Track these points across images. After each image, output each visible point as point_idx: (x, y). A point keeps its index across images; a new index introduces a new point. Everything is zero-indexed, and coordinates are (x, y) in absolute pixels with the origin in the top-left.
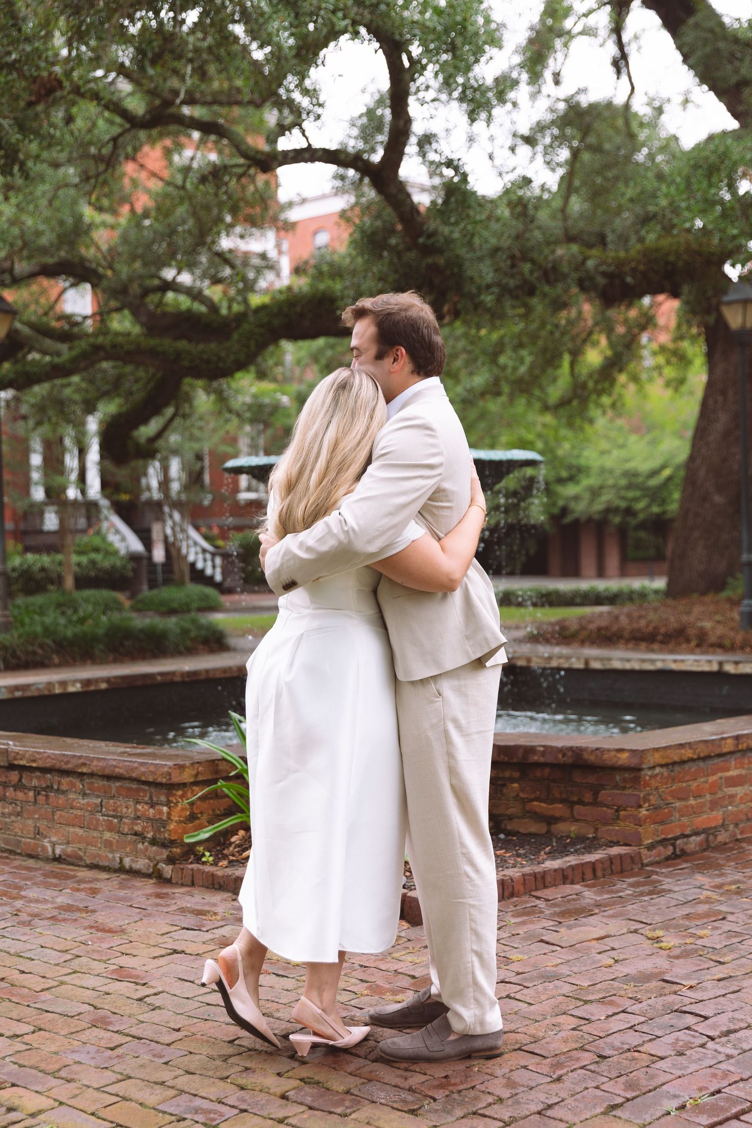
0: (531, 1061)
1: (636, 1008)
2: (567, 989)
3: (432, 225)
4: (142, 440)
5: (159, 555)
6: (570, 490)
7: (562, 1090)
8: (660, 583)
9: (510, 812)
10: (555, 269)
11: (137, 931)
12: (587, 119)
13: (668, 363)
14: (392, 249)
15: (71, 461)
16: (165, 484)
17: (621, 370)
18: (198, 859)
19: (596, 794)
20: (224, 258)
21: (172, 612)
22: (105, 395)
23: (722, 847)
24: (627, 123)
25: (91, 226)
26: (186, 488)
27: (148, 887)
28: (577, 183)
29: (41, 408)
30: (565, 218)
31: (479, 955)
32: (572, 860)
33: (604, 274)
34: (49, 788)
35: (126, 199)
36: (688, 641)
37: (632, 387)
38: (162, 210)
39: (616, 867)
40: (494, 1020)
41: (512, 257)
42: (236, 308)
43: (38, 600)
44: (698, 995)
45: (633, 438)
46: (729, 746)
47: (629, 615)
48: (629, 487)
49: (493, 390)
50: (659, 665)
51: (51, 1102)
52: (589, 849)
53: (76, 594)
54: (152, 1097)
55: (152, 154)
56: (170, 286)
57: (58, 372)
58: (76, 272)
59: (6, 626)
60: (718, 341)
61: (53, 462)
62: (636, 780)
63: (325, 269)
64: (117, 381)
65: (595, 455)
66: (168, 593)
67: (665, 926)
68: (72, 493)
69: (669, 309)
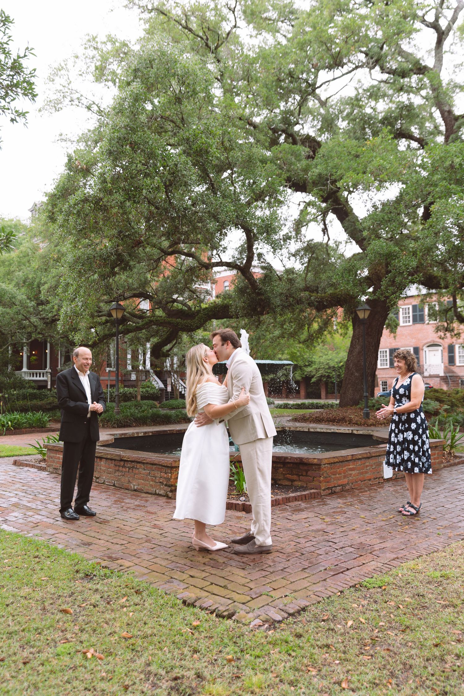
0: (280, 555)
1: (314, 540)
2: (293, 534)
3: (261, 286)
4: (165, 351)
5: (169, 389)
6: (309, 369)
7: (289, 563)
8: (337, 402)
9: (280, 478)
10: (300, 300)
11: (160, 513)
12: (313, 249)
13: (341, 328)
14: (247, 293)
15: (141, 357)
16: (172, 365)
17: (325, 330)
19: (307, 473)
20: (194, 292)
21: (173, 408)
22: (153, 336)
23: (347, 491)
24: (327, 250)
25: (150, 281)
26: (179, 366)
27: (164, 499)
28: (310, 269)
29: (132, 340)
30: (306, 281)
32: (299, 494)
33: (317, 301)
34: (133, 467)
35: (162, 272)
36: (345, 422)
37: (328, 336)
38: (174, 277)
39: (313, 496)
40: (269, 542)
41: (287, 296)
42: (197, 308)
43: (128, 403)
44: (334, 536)
45: (331, 352)
46: (350, 458)
47: (326, 413)
48: (329, 368)
49: (282, 336)
50: (332, 431)
51: (133, 564)
52: (304, 490)
53: (141, 402)
54: (164, 563)
55: (171, 259)
56: (175, 301)
57: (138, 329)
58: (145, 296)
59: (118, 413)
60: (356, 322)
61: (135, 358)
62: (319, 468)
63: (226, 296)
64: (157, 332)
65: (317, 357)
66: (172, 402)
67: (326, 515)
68: (141, 368)
69: (340, 311)
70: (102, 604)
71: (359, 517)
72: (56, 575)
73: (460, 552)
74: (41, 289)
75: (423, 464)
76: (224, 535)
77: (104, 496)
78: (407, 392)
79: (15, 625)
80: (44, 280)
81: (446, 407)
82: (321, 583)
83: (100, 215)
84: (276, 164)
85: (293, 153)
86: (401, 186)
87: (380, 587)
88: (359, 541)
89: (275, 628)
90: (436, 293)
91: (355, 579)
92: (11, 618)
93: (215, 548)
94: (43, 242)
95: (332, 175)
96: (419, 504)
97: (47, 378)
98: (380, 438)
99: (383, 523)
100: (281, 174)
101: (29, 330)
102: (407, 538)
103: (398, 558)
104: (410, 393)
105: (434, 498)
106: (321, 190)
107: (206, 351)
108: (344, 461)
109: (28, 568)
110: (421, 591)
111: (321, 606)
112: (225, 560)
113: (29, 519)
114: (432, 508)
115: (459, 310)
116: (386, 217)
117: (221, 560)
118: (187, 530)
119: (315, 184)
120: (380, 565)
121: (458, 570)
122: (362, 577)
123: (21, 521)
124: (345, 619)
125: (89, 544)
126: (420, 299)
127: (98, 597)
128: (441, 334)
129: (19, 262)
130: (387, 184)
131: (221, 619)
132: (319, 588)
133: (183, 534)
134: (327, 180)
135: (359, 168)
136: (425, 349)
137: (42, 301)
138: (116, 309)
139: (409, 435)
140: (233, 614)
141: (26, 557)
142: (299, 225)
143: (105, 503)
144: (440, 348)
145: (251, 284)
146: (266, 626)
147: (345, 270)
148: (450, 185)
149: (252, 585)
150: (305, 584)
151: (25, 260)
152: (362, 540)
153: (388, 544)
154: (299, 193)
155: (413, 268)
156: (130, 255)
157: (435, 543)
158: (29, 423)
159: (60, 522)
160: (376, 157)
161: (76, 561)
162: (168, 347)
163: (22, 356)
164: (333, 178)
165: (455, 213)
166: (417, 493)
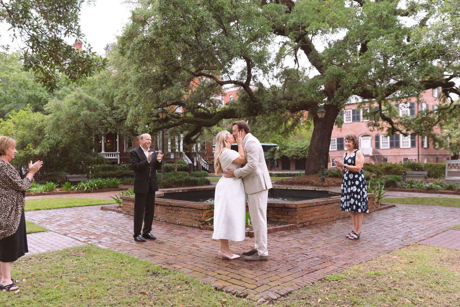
0: (274, 262)
1: (294, 253)
2: (281, 249)
3: (256, 96)
4: (193, 139)
5: (195, 164)
6: (285, 151)
7: (279, 267)
8: (304, 172)
9: (271, 217)
10: (281, 105)
11: (196, 238)
12: (288, 73)
13: (306, 124)
14: (247, 101)
15: (177, 144)
16: (197, 148)
17: (295, 126)
18: (208, 225)
19: (288, 213)
20: (211, 101)
21: (198, 177)
22: (185, 130)
23: (313, 225)
24: (297, 74)
25: (183, 94)
26: (201, 150)
27: (198, 230)
28: (286, 86)
29: (171, 133)
30: (284, 94)
31: (264, 241)
32: (283, 226)
33: (292, 106)
34: (178, 210)
35: (191, 89)
36: (309, 184)
37: (298, 129)
38: (198, 91)
39: (292, 228)
40: (266, 254)
41: (272, 103)
42: (213, 112)
43: (170, 173)
44: (307, 251)
45: (298, 140)
46: (315, 204)
47: (297, 179)
48: (298, 151)
49: (268, 130)
50: (302, 189)
51: (182, 267)
52: (286, 224)
53: (177, 172)
54: (202, 266)
55: (196, 80)
56: (199, 107)
57: (176, 125)
58: (180, 104)
59: (164, 179)
60: (316, 120)
61: (173, 144)
62: (296, 210)
63: (232, 104)
64: (188, 127)
65: (290, 144)
66: (197, 172)
67: (301, 239)
68: (177, 151)
69: (306, 113)
70: (166, 289)
71: (321, 240)
72: (135, 273)
73: (386, 260)
74: (114, 99)
75: (363, 207)
76: (238, 250)
77: (160, 228)
78: (353, 161)
79: (114, 300)
80: (116, 93)
81: (374, 175)
82: (300, 278)
83: (154, 50)
84: (266, 17)
85: (277, 10)
86: (347, 30)
87: (337, 280)
88: (322, 254)
89: (273, 303)
90: (368, 102)
91: (320, 275)
92: (111, 297)
93: (232, 258)
94: (115, 69)
95: (302, 23)
96: (359, 232)
97: (118, 157)
98: (333, 192)
99: (337, 244)
100: (269, 23)
101: (106, 126)
102: (353, 252)
103: (347, 264)
104: (355, 162)
105: (369, 229)
106: (295, 33)
107: (227, 134)
108: (311, 206)
109: (117, 269)
110: (363, 282)
111: (301, 291)
112: (239, 264)
113: (115, 241)
114: (367, 235)
115: (383, 112)
116: (337, 51)
117: (237, 265)
118: (214, 247)
119: (291, 30)
120: (336, 268)
121: (385, 271)
122: (325, 275)
123: (109, 242)
124: (316, 298)
125: (154, 256)
126: (357, 105)
127: (163, 285)
128: (371, 128)
129: (100, 82)
130: (338, 29)
131: (239, 298)
132: (299, 281)
133: (211, 250)
134: (299, 27)
135: (320, 19)
136: (360, 138)
137: (114, 108)
138: (162, 112)
139: (354, 189)
140: (247, 295)
141: (115, 263)
142: (280, 57)
143: (161, 232)
144: (370, 138)
145: (250, 95)
146: (268, 302)
147: (311, 85)
148: (380, 29)
149: (257, 279)
150: (290, 278)
151: (103, 81)
152: (324, 253)
153: (341, 256)
154: (279, 36)
155: (354, 84)
156: (172, 77)
157: (370, 255)
158: (108, 185)
159: (134, 243)
160: (331, 11)
161: (147, 265)
162: (194, 137)
163: (101, 143)
164: (303, 25)
165: (383, 48)
166: (358, 225)
